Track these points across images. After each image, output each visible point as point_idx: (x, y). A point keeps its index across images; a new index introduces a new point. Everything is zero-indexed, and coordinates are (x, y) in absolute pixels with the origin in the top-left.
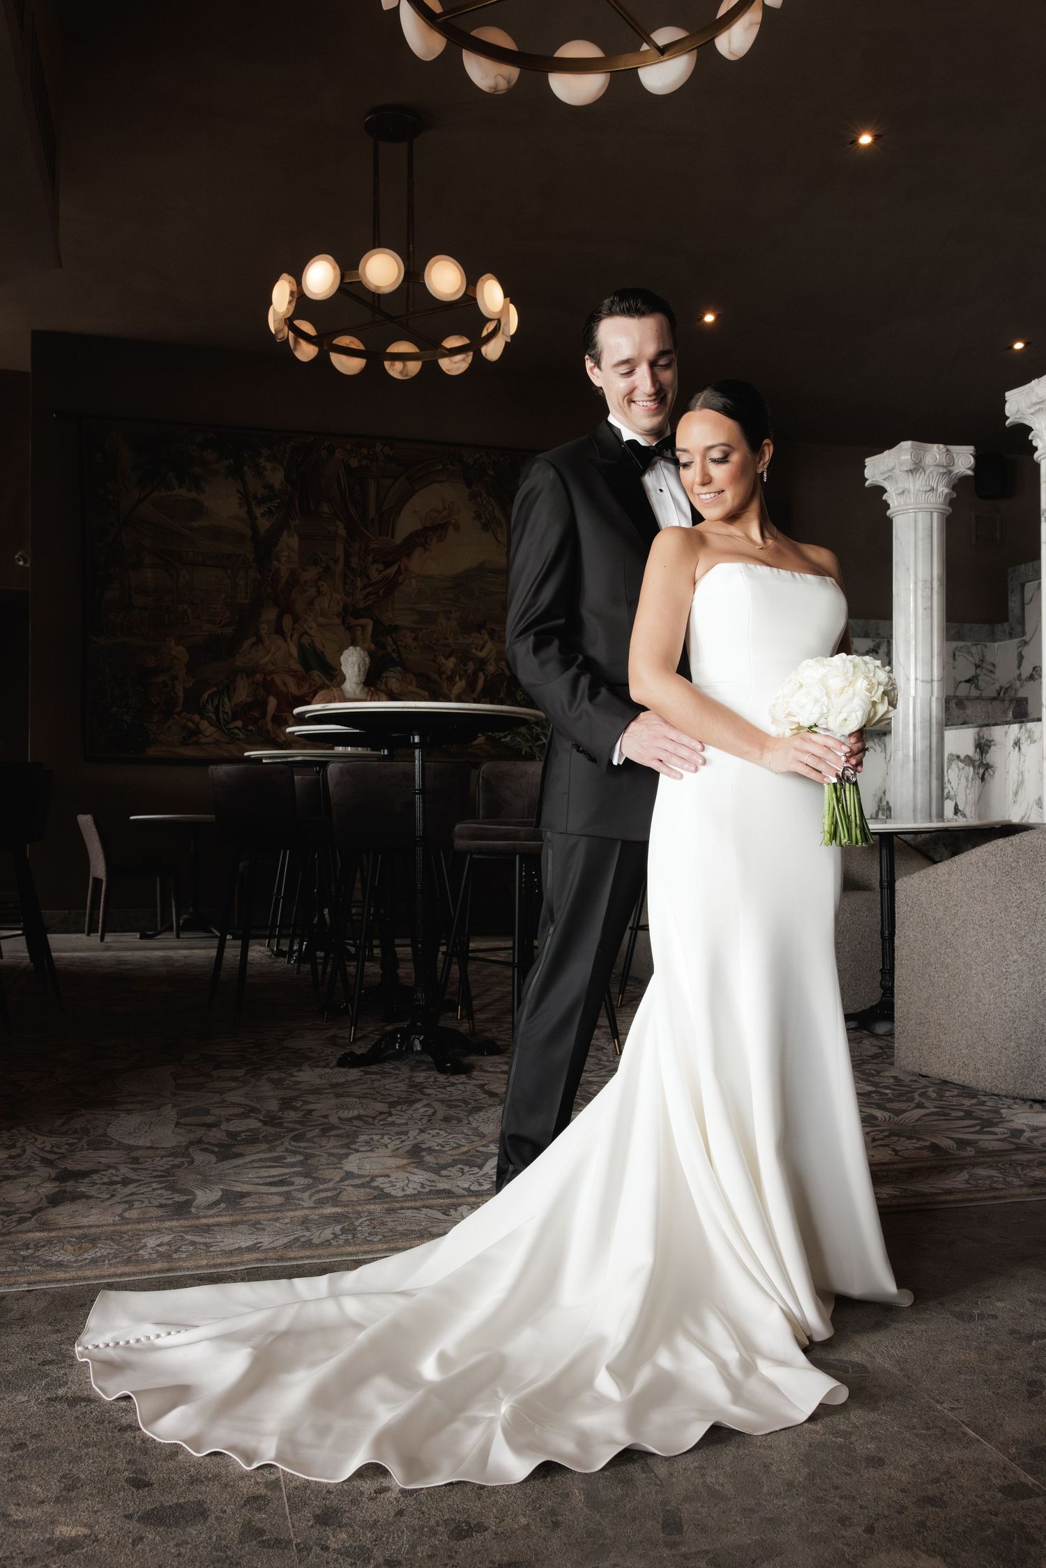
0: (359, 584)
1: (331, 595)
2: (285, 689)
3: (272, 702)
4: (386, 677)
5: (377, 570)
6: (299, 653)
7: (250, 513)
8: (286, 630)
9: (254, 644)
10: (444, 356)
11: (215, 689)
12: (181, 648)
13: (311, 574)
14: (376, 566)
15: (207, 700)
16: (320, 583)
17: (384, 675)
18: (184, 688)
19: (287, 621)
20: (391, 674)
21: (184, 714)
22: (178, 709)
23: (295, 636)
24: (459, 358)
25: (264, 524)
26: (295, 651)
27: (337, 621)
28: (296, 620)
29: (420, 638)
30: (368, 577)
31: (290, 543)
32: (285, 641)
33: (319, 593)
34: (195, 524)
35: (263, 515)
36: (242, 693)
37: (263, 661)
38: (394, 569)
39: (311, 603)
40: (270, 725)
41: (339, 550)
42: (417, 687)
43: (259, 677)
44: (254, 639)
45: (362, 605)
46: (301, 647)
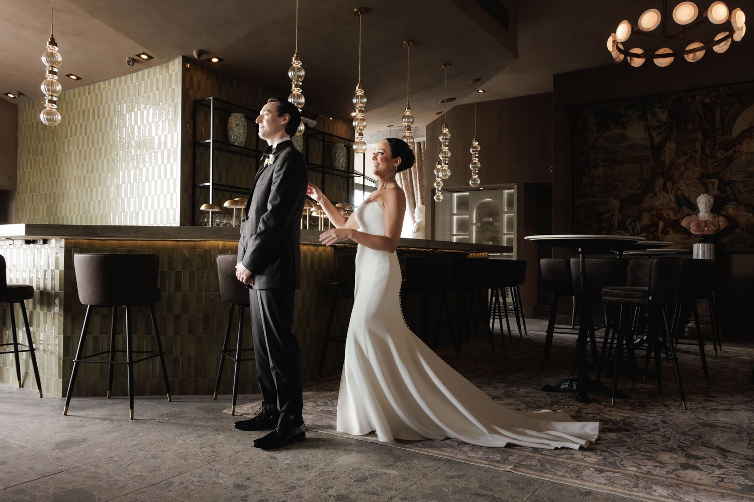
0: (710, 162)
1: (694, 169)
2: (667, 217)
3: (661, 224)
4: (727, 208)
5: (721, 153)
6: (675, 200)
7: (650, 135)
8: (668, 188)
9: (652, 197)
10: (715, 45)
11: (632, 219)
12: (616, 201)
13: (683, 160)
14: (720, 151)
15: (629, 225)
16: (687, 164)
17: (725, 207)
18: (618, 219)
19: (669, 184)
20: (729, 206)
21: (618, 231)
22: (615, 229)
23: (674, 191)
24: (723, 43)
25: (657, 139)
26: (673, 199)
27: (697, 181)
28: (674, 183)
29: (748, 185)
30: (716, 158)
31: (671, 146)
32: (668, 194)
33: (687, 169)
34: (623, 145)
35: (657, 135)
36: (646, 220)
37: (656, 205)
38: (731, 151)
39: (682, 174)
40: (660, 234)
41: (698, 146)
42: (746, 212)
43: (654, 212)
44: (652, 194)
45: (712, 172)
46: (676, 196)
